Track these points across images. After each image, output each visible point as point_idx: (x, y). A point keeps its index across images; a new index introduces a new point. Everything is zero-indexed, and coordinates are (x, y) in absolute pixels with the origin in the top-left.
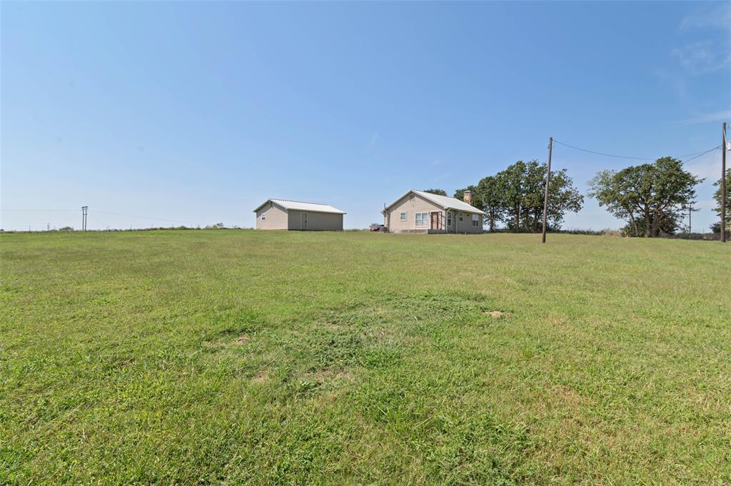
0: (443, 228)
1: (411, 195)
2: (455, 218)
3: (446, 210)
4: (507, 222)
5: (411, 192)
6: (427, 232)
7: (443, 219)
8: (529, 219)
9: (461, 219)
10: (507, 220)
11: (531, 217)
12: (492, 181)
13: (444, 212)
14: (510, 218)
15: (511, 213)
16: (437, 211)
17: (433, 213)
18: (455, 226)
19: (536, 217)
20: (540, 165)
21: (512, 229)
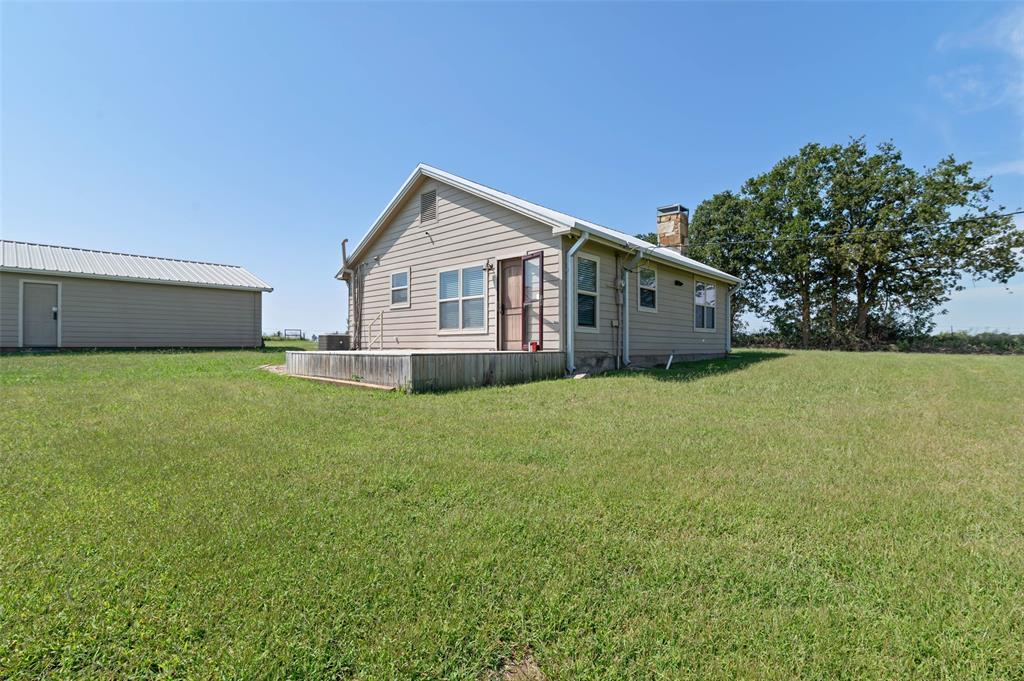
0: (552, 343)
1: (423, 194)
2: (618, 290)
3: (568, 239)
4: (772, 317)
5: (423, 180)
6: (406, 377)
7: (553, 293)
8: (839, 306)
9: (648, 298)
10: (773, 310)
11: (846, 301)
12: (733, 203)
13: (553, 255)
14: (781, 304)
15: (783, 290)
16: (521, 252)
17: (505, 267)
18: (618, 328)
19: (861, 299)
20: (872, 152)
21: (791, 335)
